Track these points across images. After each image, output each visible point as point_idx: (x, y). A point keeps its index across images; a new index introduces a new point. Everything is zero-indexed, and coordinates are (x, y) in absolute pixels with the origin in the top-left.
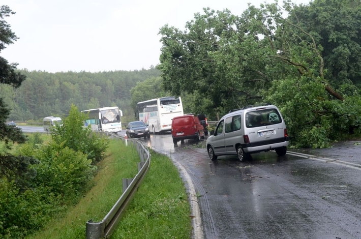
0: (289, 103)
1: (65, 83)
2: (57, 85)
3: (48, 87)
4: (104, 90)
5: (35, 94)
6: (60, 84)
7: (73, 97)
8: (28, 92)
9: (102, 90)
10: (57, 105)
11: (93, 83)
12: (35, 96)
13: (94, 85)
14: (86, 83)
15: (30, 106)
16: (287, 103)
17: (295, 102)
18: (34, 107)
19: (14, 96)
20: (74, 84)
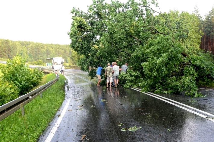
0: (164, 55)
1: (49, 48)
2: (46, 48)
3: (42, 49)
4: (65, 52)
5: (36, 51)
6: (47, 48)
7: (52, 54)
8: (33, 51)
9: (64, 52)
10: (45, 57)
11: (61, 48)
12: (36, 52)
13: (61, 50)
14: (58, 48)
15: (34, 56)
16: (163, 55)
17: (169, 55)
18: (35, 57)
19: (27, 52)
20: (53, 49)
